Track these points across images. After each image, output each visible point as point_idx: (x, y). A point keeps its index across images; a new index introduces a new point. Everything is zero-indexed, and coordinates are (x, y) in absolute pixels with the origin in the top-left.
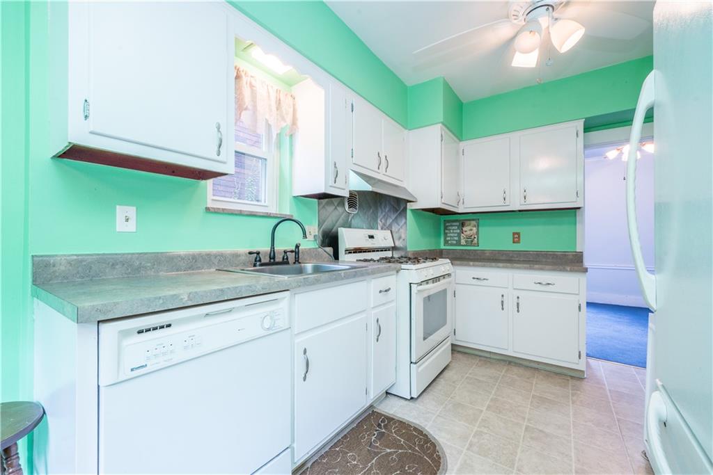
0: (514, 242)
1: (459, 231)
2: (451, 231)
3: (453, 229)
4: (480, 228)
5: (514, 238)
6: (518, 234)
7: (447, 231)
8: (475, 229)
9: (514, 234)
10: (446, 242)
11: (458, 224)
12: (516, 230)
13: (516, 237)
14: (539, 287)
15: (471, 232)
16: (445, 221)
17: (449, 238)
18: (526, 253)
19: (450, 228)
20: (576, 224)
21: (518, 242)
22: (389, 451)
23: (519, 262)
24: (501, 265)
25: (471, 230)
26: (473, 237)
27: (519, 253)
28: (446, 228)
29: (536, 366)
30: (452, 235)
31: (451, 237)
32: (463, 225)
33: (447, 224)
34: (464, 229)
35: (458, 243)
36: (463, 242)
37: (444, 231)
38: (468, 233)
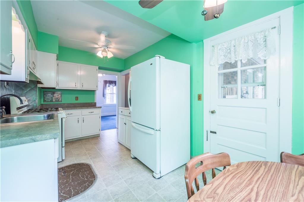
0: (76, 100)
1: (52, 96)
2: (48, 96)
3: (49, 95)
4: (62, 95)
5: (76, 99)
6: (77, 97)
7: (45, 96)
8: (60, 95)
9: (76, 97)
10: (44, 101)
11: (51, 93)
12: (77, 96)
13: (77, 98)
14: (89, 114)
15: (58, 97)
16: (44, 91)
17: (46, 99)
18: (80, 104)
19: (47, 94)
20: (94, 94)
21: (78, 100)
22: (72, 172)
23: (78, 107)
24: (78, 108)
25: (58, 96)
26: (59, 98)
27: (78, 104)
28: (44, 94)
29: (88, 137)
30: (48, 98)
31: (47, 98)
32: (54, 93)
33: (45, 93)
34: (55, 95)
35: (52, 101)
36: (54, 100)
37: (43, 96)
38: (57, 97)
